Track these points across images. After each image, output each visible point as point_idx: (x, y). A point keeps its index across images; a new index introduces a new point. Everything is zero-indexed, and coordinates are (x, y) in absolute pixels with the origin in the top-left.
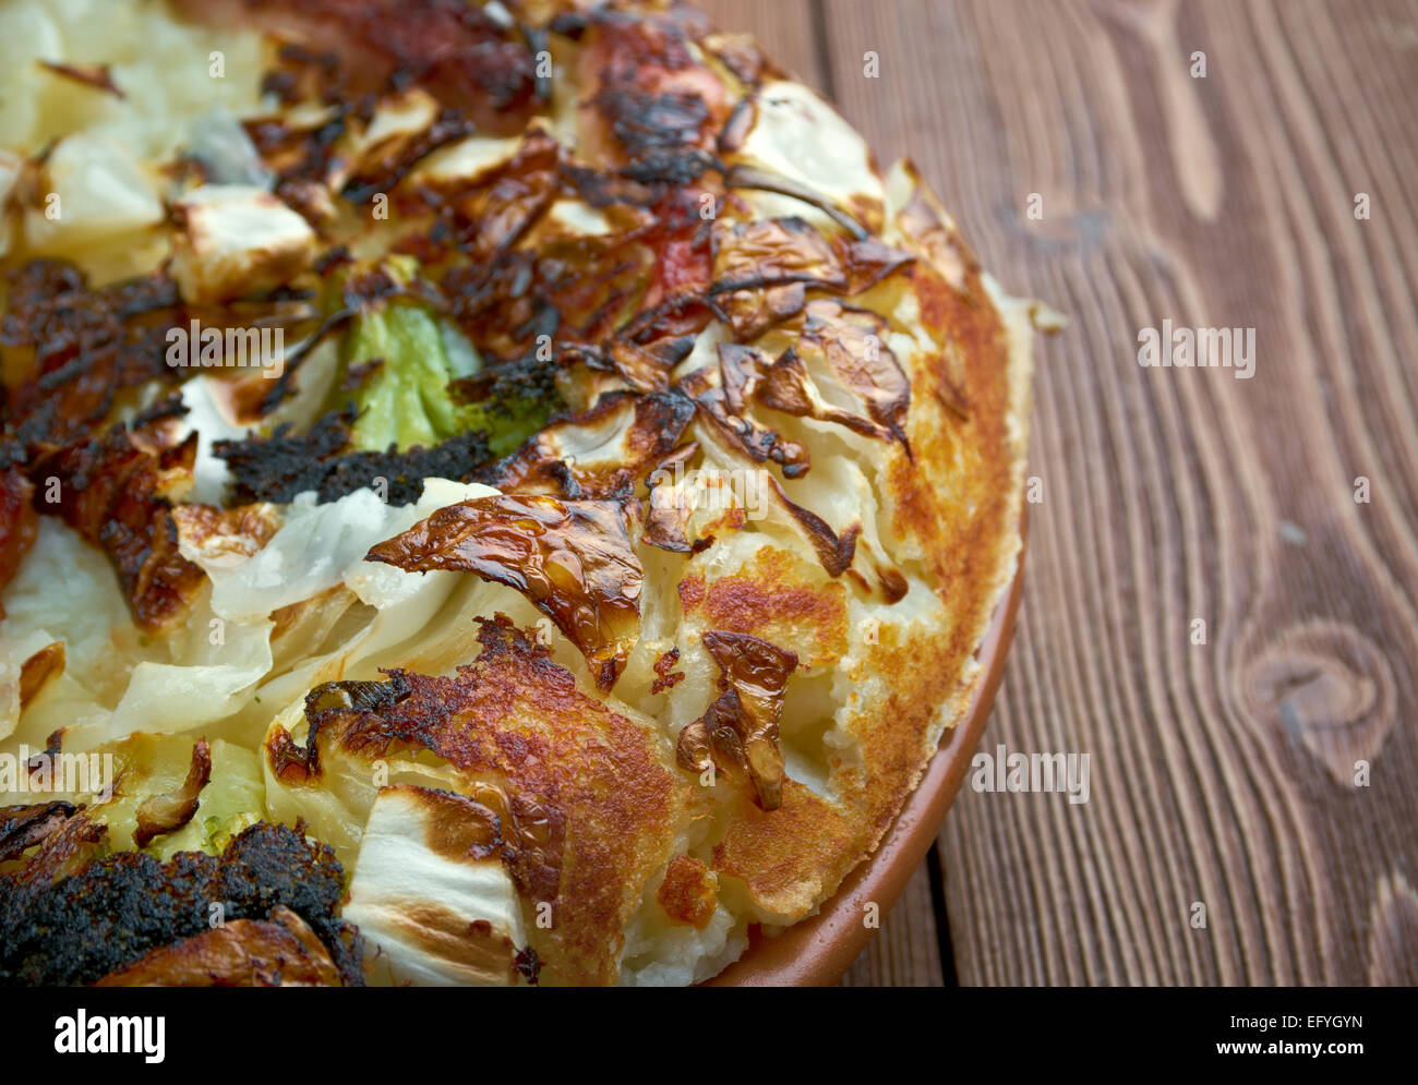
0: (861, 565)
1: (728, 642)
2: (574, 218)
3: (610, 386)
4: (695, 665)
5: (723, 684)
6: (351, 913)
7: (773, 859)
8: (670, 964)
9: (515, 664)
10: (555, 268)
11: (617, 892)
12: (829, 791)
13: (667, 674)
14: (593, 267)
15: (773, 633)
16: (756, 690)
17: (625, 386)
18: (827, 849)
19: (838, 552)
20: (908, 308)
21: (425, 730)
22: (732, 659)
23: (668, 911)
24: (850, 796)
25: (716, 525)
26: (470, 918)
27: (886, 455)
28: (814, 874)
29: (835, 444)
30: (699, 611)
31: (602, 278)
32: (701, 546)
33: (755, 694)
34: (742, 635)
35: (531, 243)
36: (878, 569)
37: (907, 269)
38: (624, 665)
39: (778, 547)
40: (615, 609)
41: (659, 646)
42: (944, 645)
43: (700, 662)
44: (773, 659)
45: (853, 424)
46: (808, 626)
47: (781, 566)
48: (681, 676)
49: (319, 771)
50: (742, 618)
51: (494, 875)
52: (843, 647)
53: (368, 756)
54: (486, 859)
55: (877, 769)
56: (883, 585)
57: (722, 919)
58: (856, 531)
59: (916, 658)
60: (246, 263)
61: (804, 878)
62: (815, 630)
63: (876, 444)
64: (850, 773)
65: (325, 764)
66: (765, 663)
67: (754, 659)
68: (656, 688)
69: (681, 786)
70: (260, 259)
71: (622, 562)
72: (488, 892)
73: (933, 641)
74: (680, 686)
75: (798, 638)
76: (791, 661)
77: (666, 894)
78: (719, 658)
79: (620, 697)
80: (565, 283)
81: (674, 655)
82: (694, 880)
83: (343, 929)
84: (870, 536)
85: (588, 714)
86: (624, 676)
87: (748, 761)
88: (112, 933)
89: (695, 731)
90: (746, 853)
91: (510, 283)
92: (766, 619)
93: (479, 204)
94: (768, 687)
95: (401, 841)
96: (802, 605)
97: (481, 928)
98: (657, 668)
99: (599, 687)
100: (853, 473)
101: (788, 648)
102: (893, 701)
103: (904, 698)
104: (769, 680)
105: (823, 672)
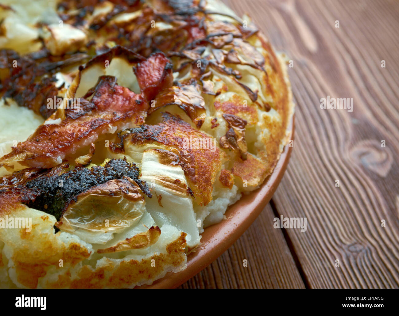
0: (259, 101)
1: (229, 117)
2: (161, 26)
3: (183, 61)
4: (221, 122)
5: (229, 127)
6: (142, 178)
7: (247, 173)
8: (223, 198)
9: (174, 122)
10: (159, 38)
11: (210, 175)
12: (258, 157)
13: (214, 124)
14: (169, 37)
15: (239, 115)
17: (187, 61)
18: (259, 171)
19: (254, 97)
20: (258, 43)
21: (154, 136)
22: (231, 121)
23: (222, 183)
24: (264, 159)
25: (221, 90)
26: (175, 179)
27: (262, 75)
28: (257, 177)
29: (247, 72)
30: (220, 109)
31: (172, 40)
32: (218, 94)
33: (238, 130)
34: (233, 116)
35: (150, 34)
36: (263, 102)
37: (256, 34)
38: (204, 121)
39: (238, 95)
40: (199, 110)
41: (211, 118)
42: (281, 125)
43: (223, 121)
44: (241, 121)
45: (252, 66)
46: (249, 114)
47: (239, 99)
48: (218, 125)
49: (124, 151)
50: (232, 111)
51: (179, 169)
52: (258, 120)
53: (139, 144)
54: (176, 165)
55: (270, 153)
56: (265, 107)
57: (235, 188)
58: (257, 91)
59: (275, 126)
60: (69, 42)
61: (255, 178)
62: (250, 115)
63: (259, 71)
64: (263, 152)
65: (126, 147)
66: (239, 122)
67: (236, 121)
68: (212, 128)
69: (221, 152)
70: (73, 41)
71: (198, 97)
72: (178, 173)
73: (278, 123)
74: (219, 127)
75: (248, 118)
76: (245, 123)
77: (221, 179)
78: (227, 121)
79: (203, 130)
80: (162, 43)
81: (216, 120)
82: (228, 176)
83: (142, 182)
84: (260, 94)
85: (196, 133)
86: (204, 125)
87: (238, 146)
88: (80, 184)
89: (224, 138)
90: (239, 170)
91: (145, 43)
92: (237, 111)
93: (131, 28)
94: (241, 128)
95: (152, 162)
96: (247, 110)
97: (177, 182)
98: (212, 123)
99: (197, 127)
100: (254, 79)
101: (244, 119)
102: (271, 136)
103: (274, 136)
104: (241, 127)
105: (253, 126)
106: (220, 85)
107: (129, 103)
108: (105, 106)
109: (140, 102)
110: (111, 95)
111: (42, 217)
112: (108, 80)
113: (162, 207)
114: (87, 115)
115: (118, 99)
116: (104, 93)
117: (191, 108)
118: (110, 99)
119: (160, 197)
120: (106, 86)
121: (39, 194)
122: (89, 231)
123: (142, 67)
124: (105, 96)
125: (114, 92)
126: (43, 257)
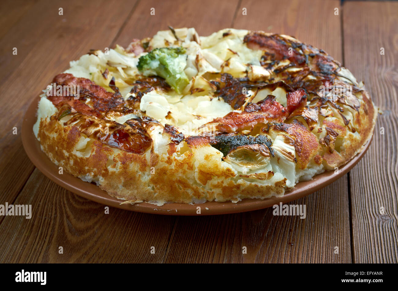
0: (349, 125)
1: (329, 129)
2: (311, 77)
3: (315, 97)
4: (324, 131)
5: (328, 134)
6: (272, 147)
7: (331, 160)
8: (313, 169)
9: (298, 125)
10: (308, 83)
11: (309, 155)
12: (340, 154)
13: (320, 131)
14: (313, 84)
15: (336, 130)
16: (332, 136)
17: (318, 97)
18: (338, 161)
19: (347, 123)
20: (361, 97)
21: (285, 129)
22: (329, 131)
23: (315, 161)
24: (343, 155)
25: (329, 115)
26: (289, 152)
27: (356, 113)
28: (336, 164)
29: (348, 110)
30: (325, 124)
31: (314, 86)
32: (327, 117)
33: (333, 137)
34: (331, 129)
35: (304, 80)
36: (352, 127)
37: (362, 92)
38: (314, 128)
39: (338, 120)
40: (313, 122)
41: (320, 127)
42: (360, 142)
43: (325, 131)
44: (335, 133)
45: (351, 107)
46: (341, 131)
47: (338, 122)
48: (322, 131)
49: (268, 133)
50: (332, 127)
51: (293, 147)
52: (345, 135)
53: (276, 131)
54: (292, 145)
55: (347, 153)
56: (352, 129)
57: (322, 166)
58: (350, 120)
59: (355, 141)
60: (260, 76)
61: (335, 164)
62: (342, 132)
63: (354, 110)
64: (344, 152)
65: (269, 132)
66: (334, 133)
67: (332, 132)
68: (318, 132)
69: (319, 146)
70: (262, 76)
71: (315, 116)
72: (292, 149)
73: (358, 140)
74: (322, 133)
75: (340, 132)
76: (338, 135)
77: (315, 159)
78: (327, 131)
79: (313, 132)
80: (308, 86)
81: (321, 129)
82: (319, 158)
83: (272, 149)
84: (351, 122)
85: (308, 133)
86: (314, 130)
87: (330, 145)
88: (240, 142)
89: (323, 139)
90: (327, 158)
91: (300, 85)
92: (335, 128)
93: (295, 75)
94: (334, 137)
95: (280, 141)
96: (340, 128)
97: (290, 153)
98: (319, 130)
99: (310, 130)
100: (350, 114)
101: (337, 133)
102: (351, 145)
103: (353, 146)
104: (334, 136)
105: (342, 137)
106: (330, 113)
107: (278, 111)
108: (266, 110)
109: (284, 111)
110: (270, 105)
111: (217, 152)
112: (271, 97)
113: (279, 164)
114: (255, 112)
115: (273, 108)
116: (267, 103)
117: (310, 120)
118: (269, 107)
119: (279, 159)
120: (269, 100)
121: (219, 141)
122: (238, 165)
123: (291, 94)
124: (267, 105)
125: (273, 104)
126: (212, 171)
